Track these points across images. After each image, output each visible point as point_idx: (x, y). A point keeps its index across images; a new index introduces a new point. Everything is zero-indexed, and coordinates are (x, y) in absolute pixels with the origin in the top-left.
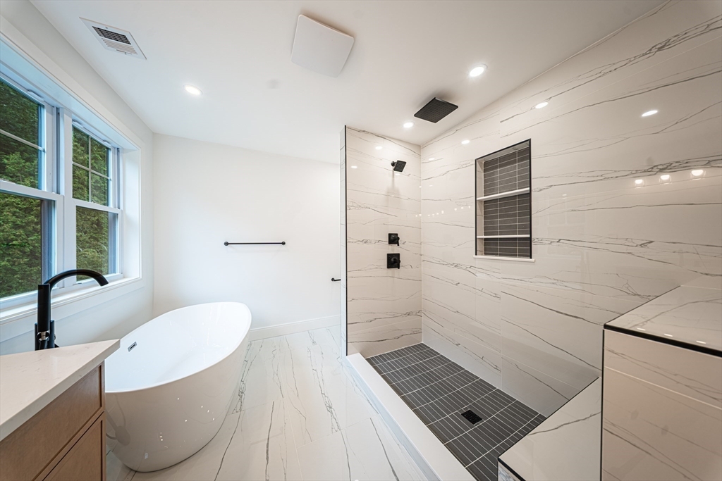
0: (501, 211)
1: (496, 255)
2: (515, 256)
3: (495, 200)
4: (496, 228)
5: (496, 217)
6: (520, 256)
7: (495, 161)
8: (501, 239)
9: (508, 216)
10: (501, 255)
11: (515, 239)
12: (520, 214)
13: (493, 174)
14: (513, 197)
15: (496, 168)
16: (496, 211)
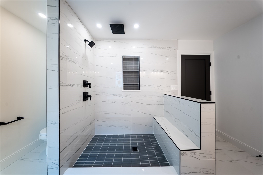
0: (129, 75)
1: (128, 90)
2: (133, 90)
3: (127, 72)
4: (127, 81)
5: (127, 77)
6: (134, 90)
7: (127, 59)
8: (129, 85)
9: (131, 77)
10: (129, 90)
11: (133, 85)
12: (134, 77)
13: (126, 63)
14: (133, 72)
15: (127, 61)
16: (127, 75)
